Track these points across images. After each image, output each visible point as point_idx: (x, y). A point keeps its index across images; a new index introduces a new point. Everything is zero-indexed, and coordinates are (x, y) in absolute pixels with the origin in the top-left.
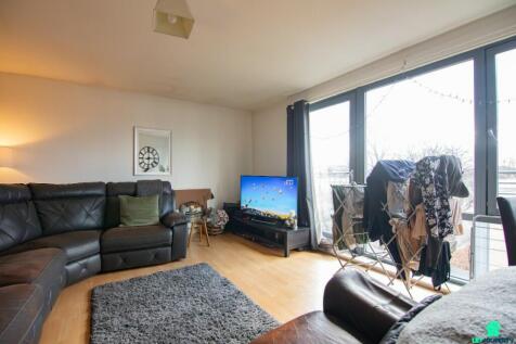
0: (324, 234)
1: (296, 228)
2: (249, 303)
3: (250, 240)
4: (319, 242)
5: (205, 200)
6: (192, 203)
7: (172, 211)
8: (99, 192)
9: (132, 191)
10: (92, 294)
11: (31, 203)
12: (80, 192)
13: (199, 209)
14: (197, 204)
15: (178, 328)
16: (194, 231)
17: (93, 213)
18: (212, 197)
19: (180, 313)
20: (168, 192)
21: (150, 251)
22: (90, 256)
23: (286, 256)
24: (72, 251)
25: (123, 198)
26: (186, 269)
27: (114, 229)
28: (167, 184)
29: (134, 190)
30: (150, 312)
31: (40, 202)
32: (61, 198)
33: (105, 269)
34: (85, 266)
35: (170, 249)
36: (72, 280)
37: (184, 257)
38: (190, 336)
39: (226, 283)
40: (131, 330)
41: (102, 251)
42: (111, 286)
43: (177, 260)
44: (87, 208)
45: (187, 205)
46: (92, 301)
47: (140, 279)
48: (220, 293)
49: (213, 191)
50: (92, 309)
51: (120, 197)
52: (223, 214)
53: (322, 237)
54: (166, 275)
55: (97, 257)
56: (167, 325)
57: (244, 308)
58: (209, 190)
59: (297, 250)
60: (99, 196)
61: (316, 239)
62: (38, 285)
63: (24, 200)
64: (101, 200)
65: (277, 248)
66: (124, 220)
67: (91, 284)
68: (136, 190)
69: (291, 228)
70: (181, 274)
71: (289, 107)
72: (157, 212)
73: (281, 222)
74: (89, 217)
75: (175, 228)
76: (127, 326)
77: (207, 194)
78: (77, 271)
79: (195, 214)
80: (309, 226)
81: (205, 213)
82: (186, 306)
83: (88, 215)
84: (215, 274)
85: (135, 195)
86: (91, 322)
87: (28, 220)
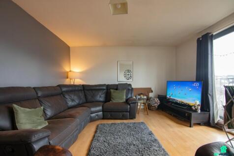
0: (220, 117)
1: (199, 111)
2: (160, 146)
3: (171, 115)
4: (216, 122)
5: (148, 93)
6: (142, 94)
7: (132, 97)
8: (105, 88)
9: (116, 88)
10: (98, 126)
11: (83, 91)
12: (98, 88)
13: (145, 97)
14: (144, 95)
15: (123, 148)
16: (142, 107)
17: (102, 96)
18: (152, 92)
19: (125, 142)
20: (130, 88)
21: (121, 113)
22: (99, 112)
23: (190, 127)
24: (93, 109)
25: (112, 90)
26: (134, 123)
27: (108, 103)
28: (130, 85)
29: (116, 87)
30: (114, 138)
31: (86, 91)
32: (92, 90)
33: (104, 118)
34: (97, 115)
35: (128, 113)
36: (92, 120)
37: (135, 118)
38: (127, 153)
39: (151, 134)
40: (105, 143)
41: (103, 111)
42: (104, 125)
43: (132, 119)
44: (100, 94)
45: (139, 95)
46: (97, 129)
47: (115, 124)
48: (146, 138)
49: (152, 89)
50: (96, 132)
51: (111, 90)
52: (157, 100)
53: (219, 119)
54: (125, 124)
55: (102, 112)
56: (119, 145)
57: (156, 149)
58: (151, 88)
59: (199, 124)
60: (104, 89)
61: (214, 120)
62: (78, 120)
63: (81, 90)
64: (105, 91)
65: (185, 121)
66: (112, 99)
67: (98, 122)
68: (117, 88)
69: (196, 111)
70: (131, 125)
71: (199, 39)
72: (125, 97)
73: (189, 107)
74: (101, 97)
75: (131, 104)
76: (104, 141)
77: (150, 90)
78: (94, 117)
79: (143, 99)
80: (209, 111)
81: (148, 99)
82: (129, 139)
83: (100, 97)
84: (147, 128)
85: (117, 89)
86: (94, 136)
87: (82, 97)
